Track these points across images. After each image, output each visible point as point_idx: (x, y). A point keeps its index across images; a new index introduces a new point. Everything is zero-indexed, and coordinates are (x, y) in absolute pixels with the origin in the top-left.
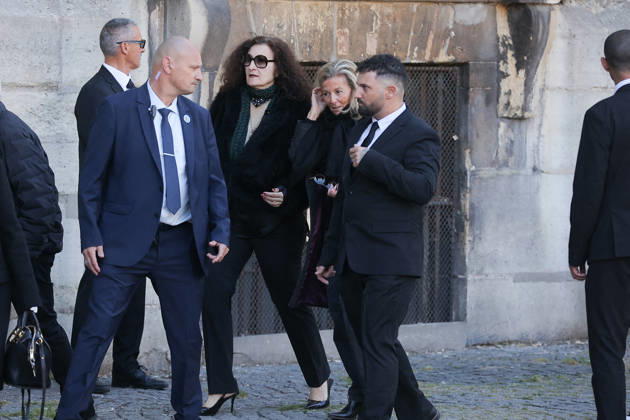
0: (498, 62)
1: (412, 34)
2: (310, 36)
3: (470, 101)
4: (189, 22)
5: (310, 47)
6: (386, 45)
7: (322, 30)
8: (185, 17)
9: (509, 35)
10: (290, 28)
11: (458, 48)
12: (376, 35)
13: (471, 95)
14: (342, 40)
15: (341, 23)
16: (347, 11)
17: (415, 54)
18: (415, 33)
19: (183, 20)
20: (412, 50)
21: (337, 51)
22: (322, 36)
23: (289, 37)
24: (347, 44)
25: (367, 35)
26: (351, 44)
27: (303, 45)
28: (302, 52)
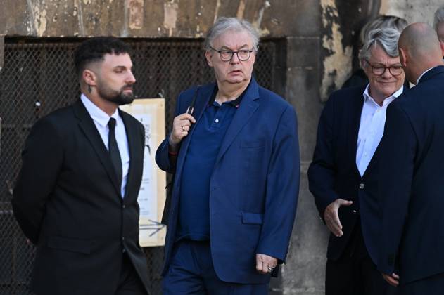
0: (322, 37)
1: (219, 4)
2: (96, 7)
3: (288, 83)
5: (97, 20)
6: (188, 18)
9: (334, 6)
11: (274, 21)
12: (176, 6)
13: (289, 76)
14: (134, 11)
18: (222, 2)
21: (129, 24)
22: (110, 7)
23: (71, 9)
24: (141, 16)
25: (165, 5)
26: (145, 16)
27: (88, 18)
28: (86, 26)
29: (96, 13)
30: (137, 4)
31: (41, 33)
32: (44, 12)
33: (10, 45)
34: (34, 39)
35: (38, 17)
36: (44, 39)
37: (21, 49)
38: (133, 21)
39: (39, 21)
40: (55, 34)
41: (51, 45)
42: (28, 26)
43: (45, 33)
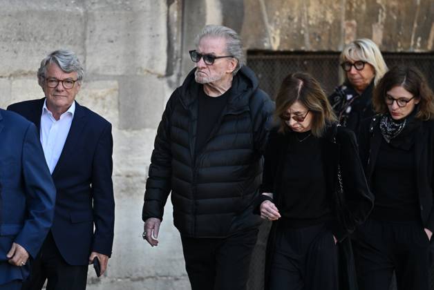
1: (415, 25)
2: (319, 27)
4: (205, 15)
5: (319, 37)
6: (391, 36)
7: (331, 22)
8: (201, 10)
10: (300, 20)
12: (382, 27)
14: (349, 30)
15: (349, 16)
16: (355, 5)
17: (418, 44)
18: (418, 24)
19: (199, 13)
20: (416, 40)
21: (344, 40)
22: (331, 27)
23: (299, 29)
24: (354, 34)
25: (373, 26)
27: (312, 36)
28: (311, 42)
29: (319, 32)
30: (351, 25)
31: (275, 47)
32: (278, 32)
33: (251, 57)
34: (269, 52)
35: (273, 35)
36: (278, 53)
37: (260, 60)
38: (348, 38)
39: (274, 38)
40: (286, 48)
41: (283, 57)
42: (266, 42)
43: (279, 47)
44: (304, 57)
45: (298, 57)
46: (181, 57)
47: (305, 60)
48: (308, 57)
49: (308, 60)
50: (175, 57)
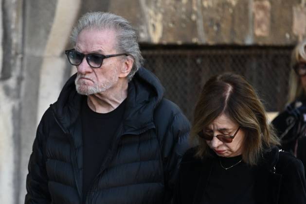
5: (218, 25)
7: (234, 3)
14: (260, 15)
21: (253, 30)
22: (234, 10)
23: (190, 12)
24: (267, 20)
25: (294, 9)
26: (272, 20)
27: (208, 23)
28: (207, 31)
29: (218, 18)
30: (263, 8)
31: (156, 38)
32: (160, 17)
35: (152, 21)
36: (160, 46)
38: (259, 26)
39: (154, 26)
40: (170, 39)
41: (168, 52)
42: (142, 31)
43: (161, 39)
44: (197, 52)
45: (189, 53)
46: (23, 53)
47: (197, 57)
48: (203, 52)
49: (203, 57)
50: (13, 52)
